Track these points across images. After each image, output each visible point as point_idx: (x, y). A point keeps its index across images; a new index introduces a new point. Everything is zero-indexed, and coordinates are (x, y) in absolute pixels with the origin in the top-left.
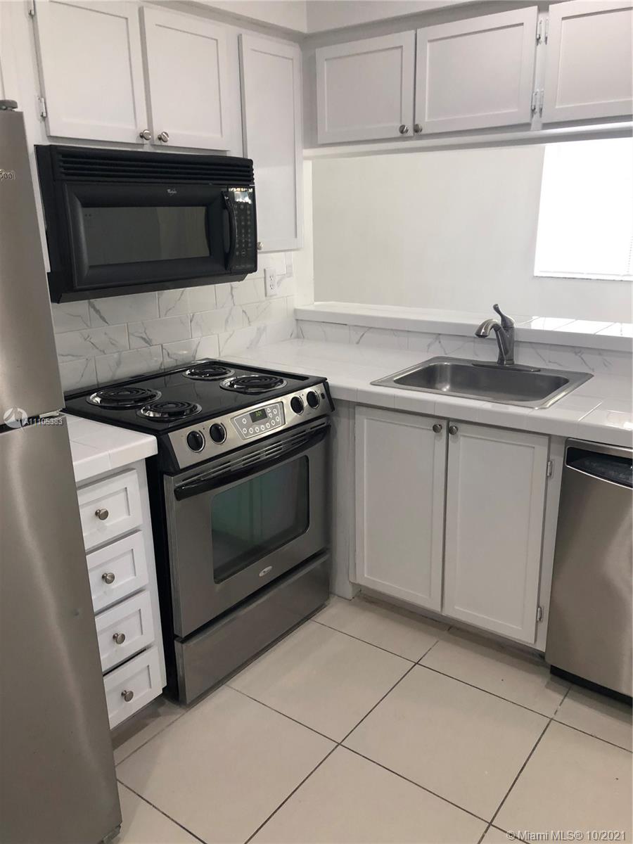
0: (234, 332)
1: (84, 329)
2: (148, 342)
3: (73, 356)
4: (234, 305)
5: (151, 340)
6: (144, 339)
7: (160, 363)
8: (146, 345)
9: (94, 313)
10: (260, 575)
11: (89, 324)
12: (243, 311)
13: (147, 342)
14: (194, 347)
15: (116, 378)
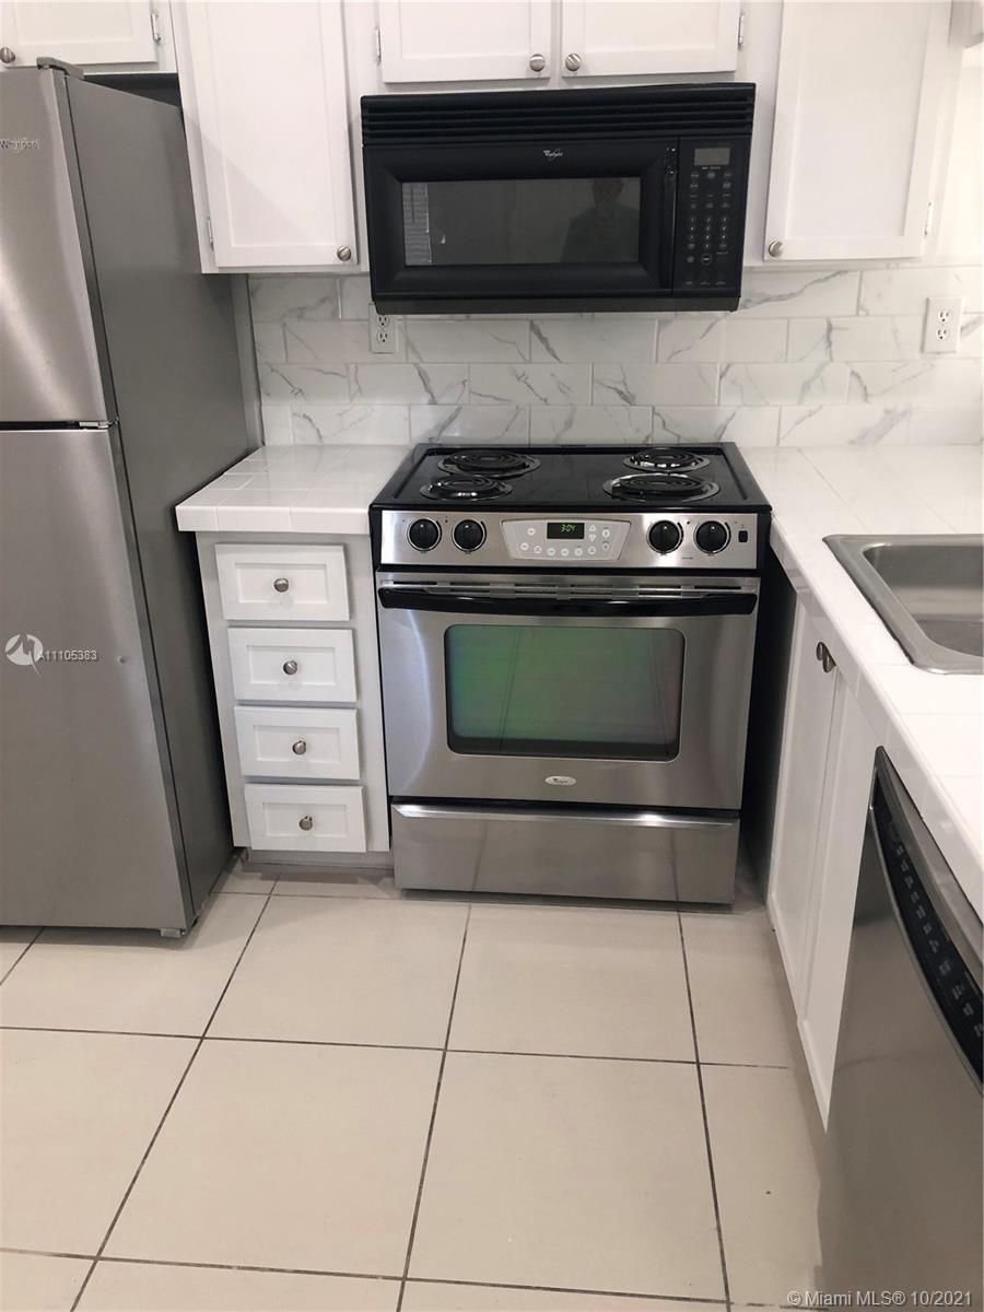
0: (821, 407)
1: (516, 363)
2: (628, 398)
3: (496, 399)
4: (831, 360)
5: (633, 397)
6: (620, 393)
7: (646, 434)
8: (625, 403)
9: (539, 341)
10: (547, 780)
11: (528, 358)
12: (853, 373)
13: (625, 399)
14: (722, 420)
15: (560, 443)
